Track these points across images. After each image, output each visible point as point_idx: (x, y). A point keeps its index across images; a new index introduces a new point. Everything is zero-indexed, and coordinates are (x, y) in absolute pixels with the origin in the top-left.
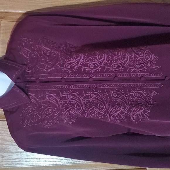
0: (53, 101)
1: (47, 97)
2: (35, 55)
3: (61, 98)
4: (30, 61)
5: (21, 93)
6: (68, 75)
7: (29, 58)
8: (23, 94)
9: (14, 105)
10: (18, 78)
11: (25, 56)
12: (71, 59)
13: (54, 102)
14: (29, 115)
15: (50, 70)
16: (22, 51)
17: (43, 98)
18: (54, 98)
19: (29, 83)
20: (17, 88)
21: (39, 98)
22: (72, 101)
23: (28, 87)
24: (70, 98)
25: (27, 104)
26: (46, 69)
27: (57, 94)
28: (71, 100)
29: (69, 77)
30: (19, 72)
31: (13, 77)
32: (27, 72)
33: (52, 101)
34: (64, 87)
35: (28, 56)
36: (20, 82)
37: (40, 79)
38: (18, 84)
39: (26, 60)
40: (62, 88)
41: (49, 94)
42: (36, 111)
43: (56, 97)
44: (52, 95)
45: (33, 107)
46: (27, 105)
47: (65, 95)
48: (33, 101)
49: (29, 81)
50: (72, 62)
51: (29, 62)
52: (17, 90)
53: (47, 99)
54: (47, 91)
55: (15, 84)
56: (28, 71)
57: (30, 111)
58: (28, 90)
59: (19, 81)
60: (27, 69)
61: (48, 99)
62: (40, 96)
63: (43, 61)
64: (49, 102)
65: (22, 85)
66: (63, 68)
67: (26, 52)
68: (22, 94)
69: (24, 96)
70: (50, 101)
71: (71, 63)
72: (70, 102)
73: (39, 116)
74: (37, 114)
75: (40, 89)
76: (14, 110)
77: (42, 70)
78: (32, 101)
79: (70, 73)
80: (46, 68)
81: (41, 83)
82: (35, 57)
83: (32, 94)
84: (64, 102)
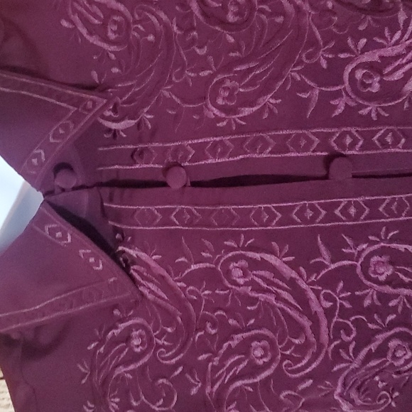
0: (278, 298)
1: (240, 273)
2: (151, 29)
3: (329, 281)
4: (120, 68)
5: (81, 252)
6: (367, 137)
7: (113, 48)
8: (92, 255)
9: (42, 312)
10: (62, 167)
11: (93, 40)
12: (383, 37)
13: (286, 302)
14: (132, 367)
15: (247, 111)
16: (75, 11)
17: (212, 278)
18: (282, 279)
19: (127, 191)
20: (57, 222)
21: (190, 279)
22: (396, 296)
23: (118, 216)
24: (382, 278)
25: (115, 306)
26: (221, 108)
27: (303, 256)
28: (388, 289)
29: (375, 147)
30: (66, 127)
31: (35, 161)
32: (109, 130)
33: (272, 298)
34: (345, 211)
35: (112, 36)
36: (74, 189)
37: (187, 164)
38: (60, 199)
39: (100, 60)
40: (331, 217)
41: (250, 254)
42: (168, 349)
43: (294, 275)
44: (268, 257)
45: (150, 328)
46: (116, 312)
47: (349, 257)
48: (152, 292)
49: (122, 178)
50: (388, 52)
51: (115, 70)
52: (59, 234)
53: (241, 281)
54: (235, 236)
55: (47, 202)
56: (114, 126)
57: (138, 350)
58: (116, 230)
59: (64, 180)
60: (108, 113)
61: (246, 284)
62: (193, 267)
63: (205, 56)
64: (254, 301)
65: (84, 203)
66: (337, 95)
67: (96, 16)
68: (87, 256)
69: (100, 263)
70: (261, 296)
71: (386, 61)
72: (384, 298)
73: (188, 376)
74: (175, 367)
75: (190, 224)
76: (45, 339)
77: (199, 111)
78: (146, 292)
79: (378, 123)
80: (220, 102)
81: (198, 189)
82: (151, 38)
83: (143, 256)
84: (347, 305)
